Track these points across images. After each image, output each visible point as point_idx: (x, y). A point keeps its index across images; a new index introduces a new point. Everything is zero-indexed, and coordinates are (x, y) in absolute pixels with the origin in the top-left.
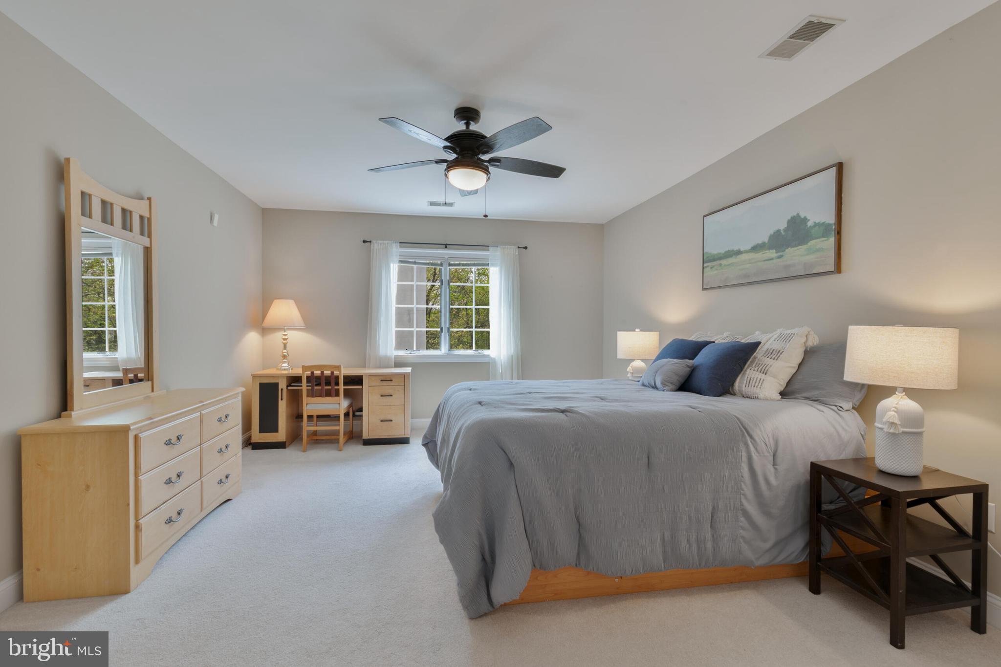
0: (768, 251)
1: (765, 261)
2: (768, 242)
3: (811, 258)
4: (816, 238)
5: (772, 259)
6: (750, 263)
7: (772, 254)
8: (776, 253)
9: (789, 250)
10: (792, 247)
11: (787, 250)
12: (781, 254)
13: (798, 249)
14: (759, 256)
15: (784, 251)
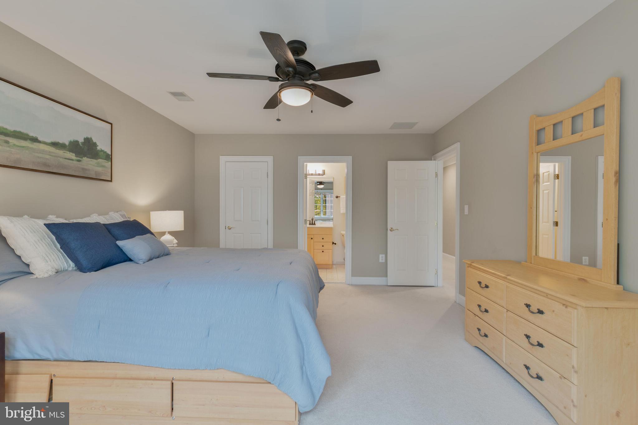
0: (68, 152)
1: (65, 158)
2: (69, 146)
3: (99, 169)
4: (102, 159)
5: (72, 160)
6: (50, 155)
7: (72, 156)
8: (76, 157)
9: (85, 159)
10: (87, 157)
11: (84, 158)
12: (80, 159)
13: (91, 161)
14: (60, 152)
15: (82, 158)
